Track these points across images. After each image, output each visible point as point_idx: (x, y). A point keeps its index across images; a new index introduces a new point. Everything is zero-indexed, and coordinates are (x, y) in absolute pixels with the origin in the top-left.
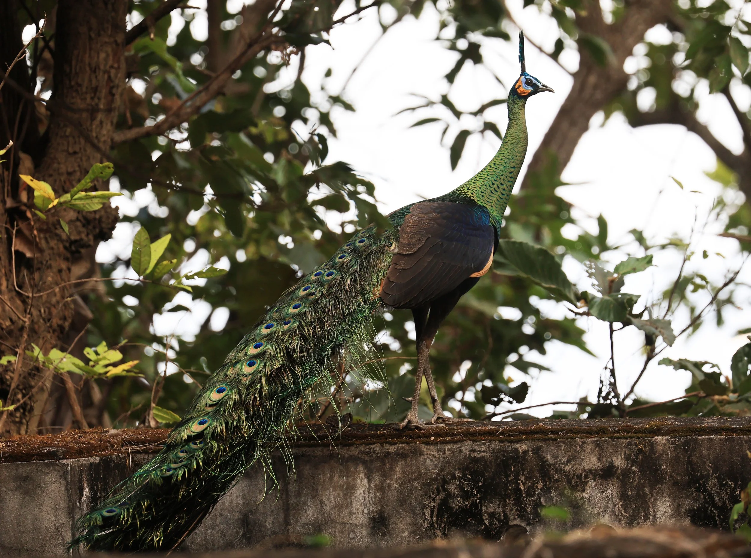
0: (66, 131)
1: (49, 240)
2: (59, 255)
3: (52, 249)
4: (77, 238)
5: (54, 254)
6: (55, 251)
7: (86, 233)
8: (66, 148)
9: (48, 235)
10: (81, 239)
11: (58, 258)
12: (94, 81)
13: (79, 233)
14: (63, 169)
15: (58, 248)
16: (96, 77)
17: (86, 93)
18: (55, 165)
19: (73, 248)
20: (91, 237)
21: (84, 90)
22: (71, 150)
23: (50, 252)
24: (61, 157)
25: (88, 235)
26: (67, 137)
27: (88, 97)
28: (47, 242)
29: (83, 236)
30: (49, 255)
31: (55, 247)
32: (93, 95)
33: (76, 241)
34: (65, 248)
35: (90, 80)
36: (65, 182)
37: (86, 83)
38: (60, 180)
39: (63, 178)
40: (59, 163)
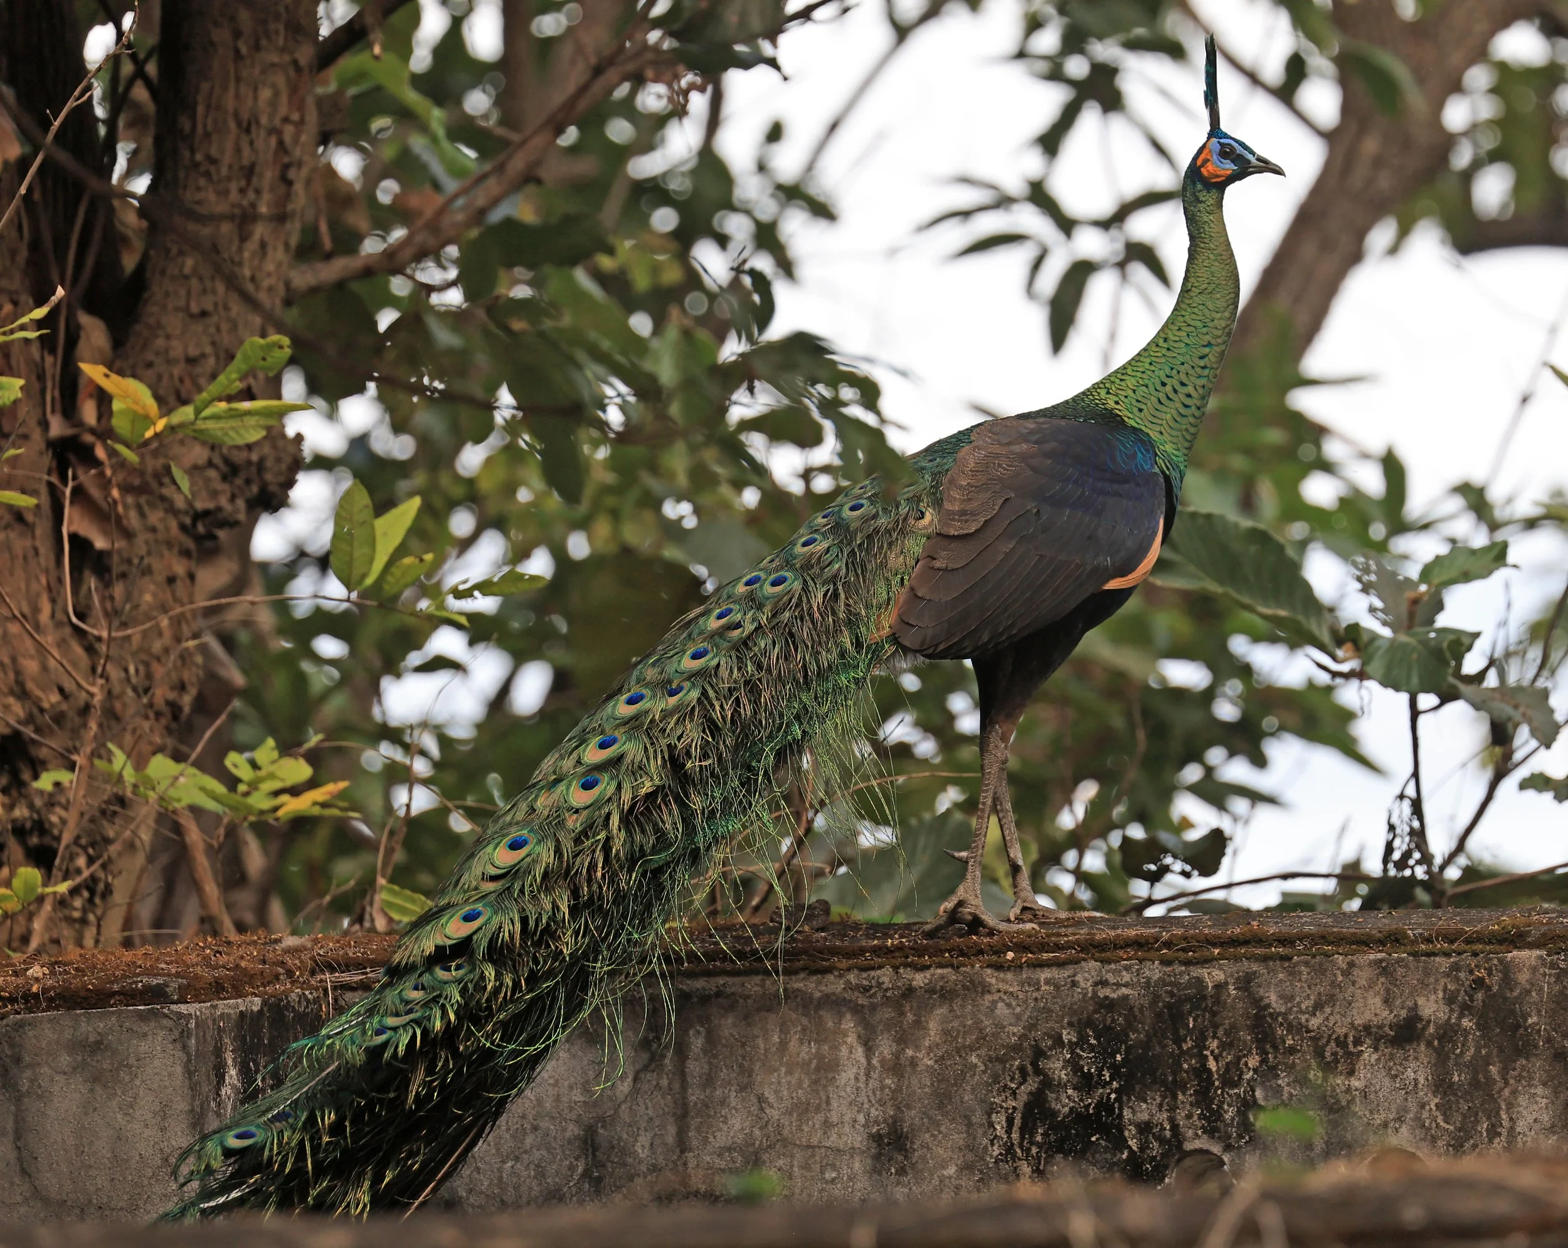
0: (183, 266)
1: (146, 509)
2: (169, 544)
3: (153, 530)
4: (210, 505)
5: (157, 541)
6: (160, 536)
7: (228, 495)
8: (182, 303)
9: (143, 500)
10: (219, 509)
11: (166, 553)
12: (246, 152)
13: (214, 494)
14: (177, 349)
15: (167, 529)
16: (251, 143)
17: (229, 179)
18: (160, 342)
19: (201, 528)
20: (241, 503)
21: (224, 171)
22: (195, 308)
23: (149, 536)
24: (173, 322)
25: (233, 498)
26: (187, 278)
27: (234, 187)
28: (142, 515)
29: (224, 502)
30: (147, 543)
31: (160, 526)
32: (243, 183)
33: (207, 513)
34: (183, 528)
35: (238, 150)
36: (181, 380)
37: (227, 158)
38: (171, 376)
39: (176, 372)
40: (168, 337)
